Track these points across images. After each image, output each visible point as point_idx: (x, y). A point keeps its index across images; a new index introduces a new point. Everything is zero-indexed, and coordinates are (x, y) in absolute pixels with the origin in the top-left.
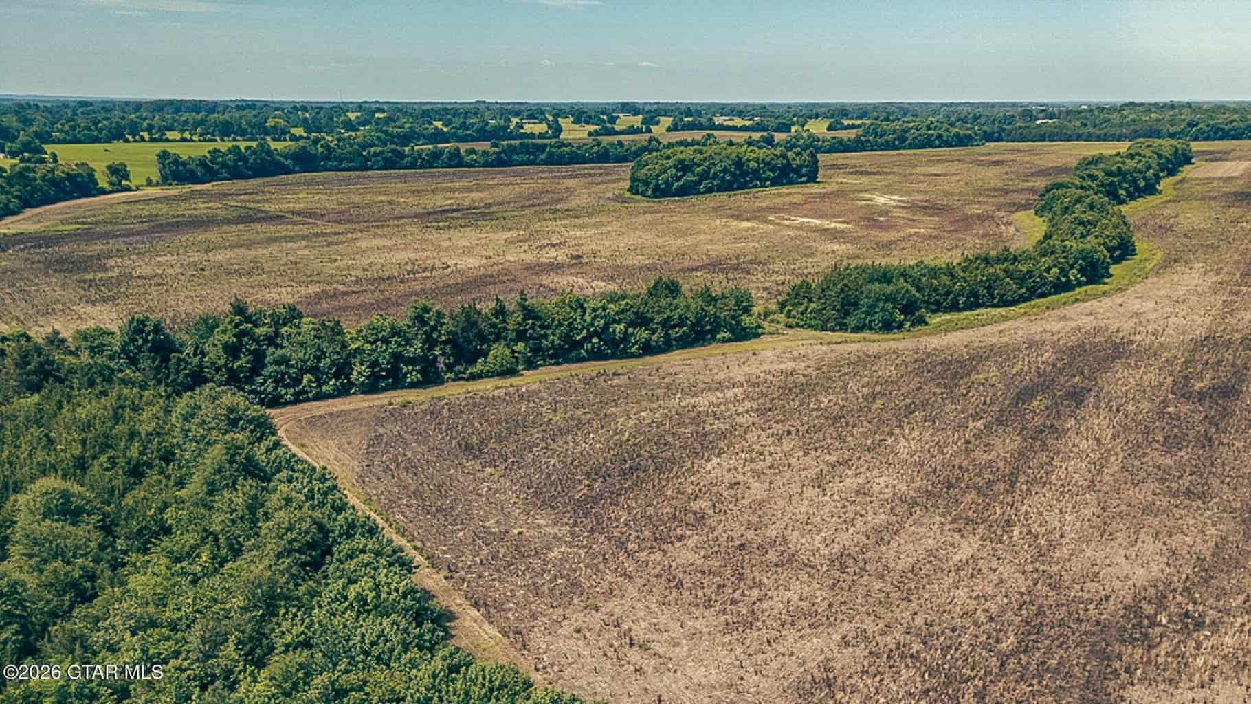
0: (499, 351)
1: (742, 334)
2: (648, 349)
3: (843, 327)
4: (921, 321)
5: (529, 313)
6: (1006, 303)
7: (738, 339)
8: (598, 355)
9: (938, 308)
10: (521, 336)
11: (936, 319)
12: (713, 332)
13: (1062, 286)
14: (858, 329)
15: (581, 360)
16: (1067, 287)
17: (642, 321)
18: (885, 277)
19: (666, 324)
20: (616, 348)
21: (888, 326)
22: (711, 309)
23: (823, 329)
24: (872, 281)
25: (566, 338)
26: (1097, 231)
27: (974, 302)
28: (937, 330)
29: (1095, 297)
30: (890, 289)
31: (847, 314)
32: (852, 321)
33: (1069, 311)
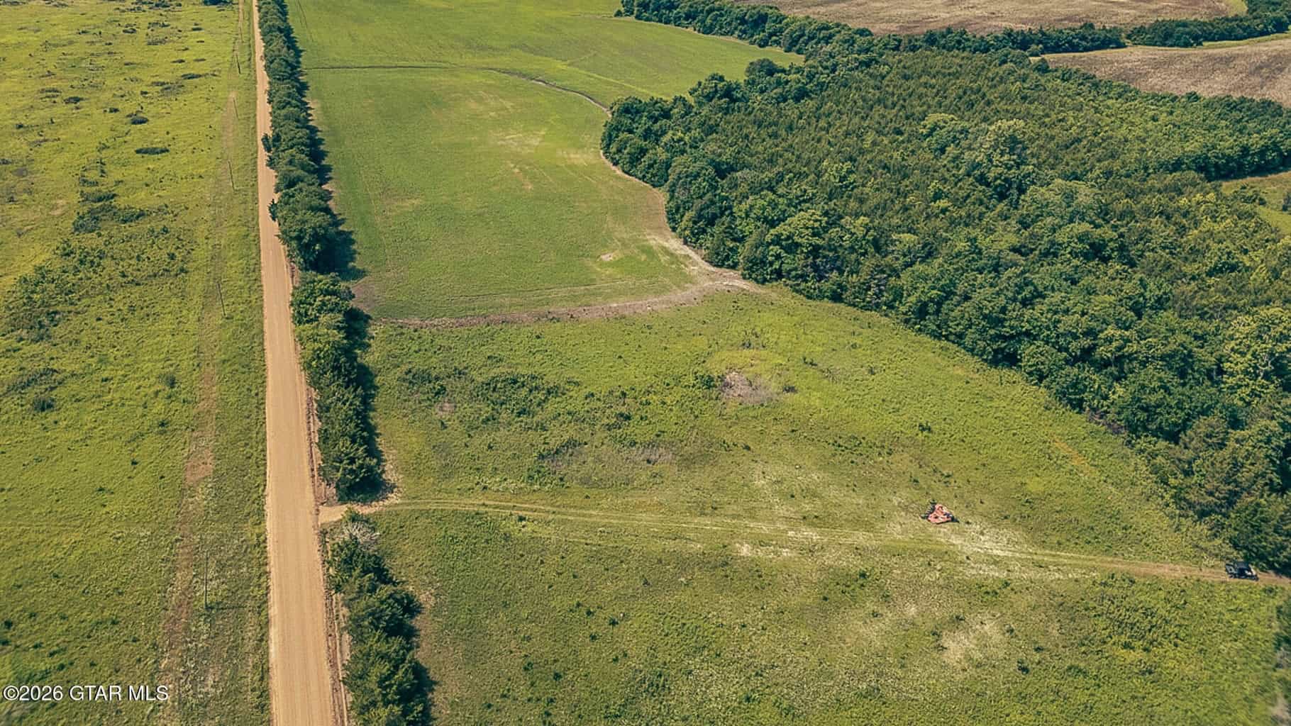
0: (1034, 47)
1: (1120, 46)
2: (1086, 49)
3: (1164, 45)
4: (1200, 44)
5: (1044, 34)
6: (1237, 38)
7: (1117, 48)
8: (1066, 51)
9: (1206, 39)
10: (1040, 42)
11: (1206, 44)
12: (1110, 43)
13: (1263, 33)
14: (1171, 46)
15: (1060, 52)
16: (1268, 33)
17: (1084, 38)
18: (1185, 25)
19: (1092, 40)
20: (1074, 48)
21: (1187, 45)
22: (1108, 35)
23: (1155, 45)
24: (1178, 26)
25: (1056, 43)
26: (1281, 8)
27: (1222, 38)
28: (1208, 47)
29: (1281, 38)
30: (1187, 30)
31: (1166, 39)
32: (1169, 42)
33: (1269, 43)
